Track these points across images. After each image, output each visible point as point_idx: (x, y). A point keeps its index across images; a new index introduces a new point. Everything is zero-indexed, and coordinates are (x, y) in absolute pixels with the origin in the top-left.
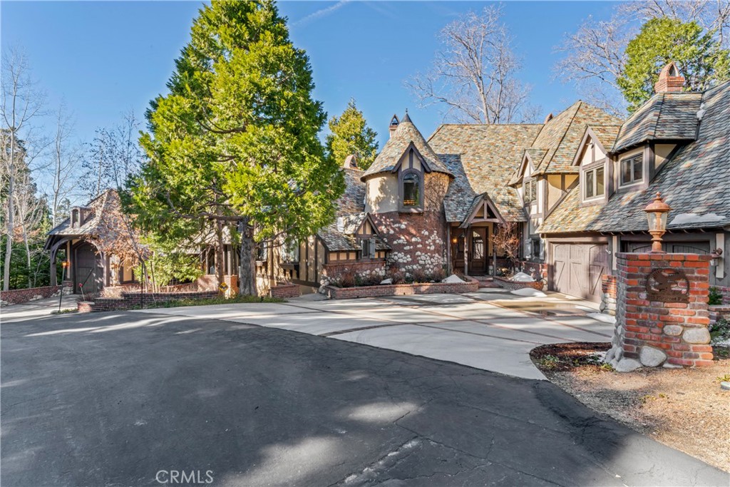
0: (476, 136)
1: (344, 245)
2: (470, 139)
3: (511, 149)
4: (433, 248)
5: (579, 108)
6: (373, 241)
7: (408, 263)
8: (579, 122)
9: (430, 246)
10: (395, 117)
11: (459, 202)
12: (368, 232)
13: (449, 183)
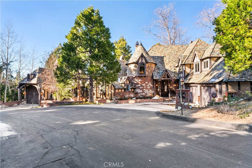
0: (165, 49)
1: (120, 87)
2: (163, 50)
3: (176, 54)
4: (149, 88)
5: (198, 41)
6: (130, 85)
7: (141, 93)
8: (198, 46)
9: (148, 87)
10: (137, 42)
11: (158, 72)
12: (128, 82)
13: (155, 66)
